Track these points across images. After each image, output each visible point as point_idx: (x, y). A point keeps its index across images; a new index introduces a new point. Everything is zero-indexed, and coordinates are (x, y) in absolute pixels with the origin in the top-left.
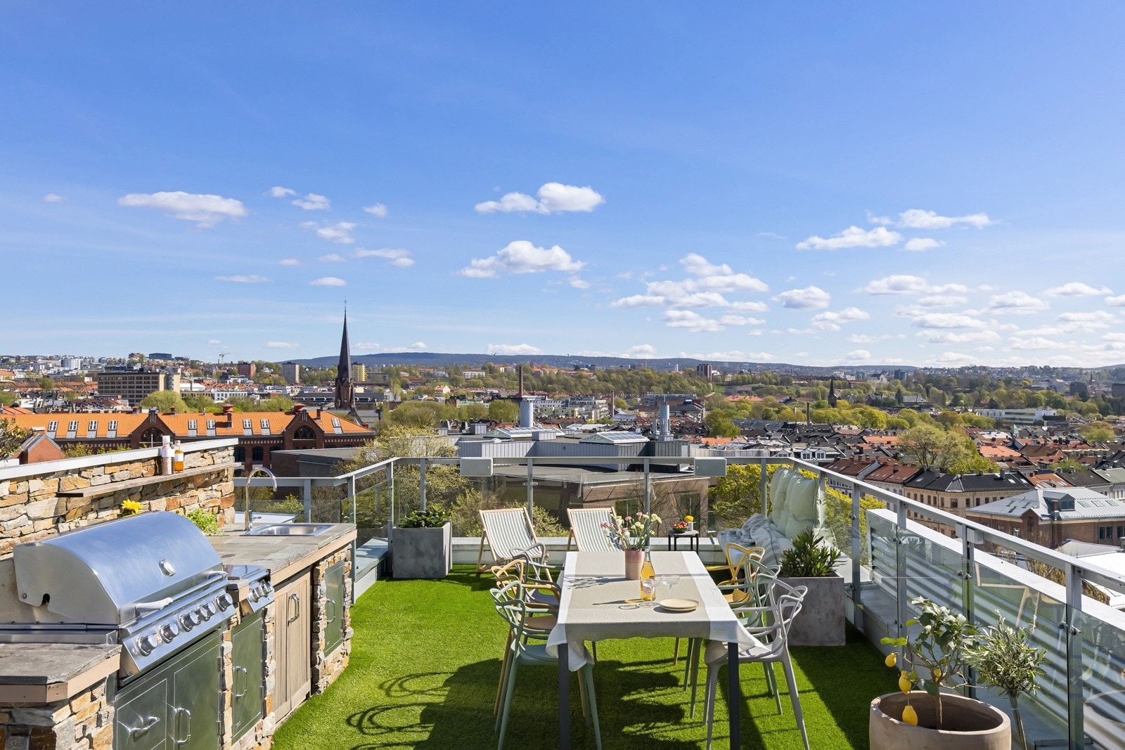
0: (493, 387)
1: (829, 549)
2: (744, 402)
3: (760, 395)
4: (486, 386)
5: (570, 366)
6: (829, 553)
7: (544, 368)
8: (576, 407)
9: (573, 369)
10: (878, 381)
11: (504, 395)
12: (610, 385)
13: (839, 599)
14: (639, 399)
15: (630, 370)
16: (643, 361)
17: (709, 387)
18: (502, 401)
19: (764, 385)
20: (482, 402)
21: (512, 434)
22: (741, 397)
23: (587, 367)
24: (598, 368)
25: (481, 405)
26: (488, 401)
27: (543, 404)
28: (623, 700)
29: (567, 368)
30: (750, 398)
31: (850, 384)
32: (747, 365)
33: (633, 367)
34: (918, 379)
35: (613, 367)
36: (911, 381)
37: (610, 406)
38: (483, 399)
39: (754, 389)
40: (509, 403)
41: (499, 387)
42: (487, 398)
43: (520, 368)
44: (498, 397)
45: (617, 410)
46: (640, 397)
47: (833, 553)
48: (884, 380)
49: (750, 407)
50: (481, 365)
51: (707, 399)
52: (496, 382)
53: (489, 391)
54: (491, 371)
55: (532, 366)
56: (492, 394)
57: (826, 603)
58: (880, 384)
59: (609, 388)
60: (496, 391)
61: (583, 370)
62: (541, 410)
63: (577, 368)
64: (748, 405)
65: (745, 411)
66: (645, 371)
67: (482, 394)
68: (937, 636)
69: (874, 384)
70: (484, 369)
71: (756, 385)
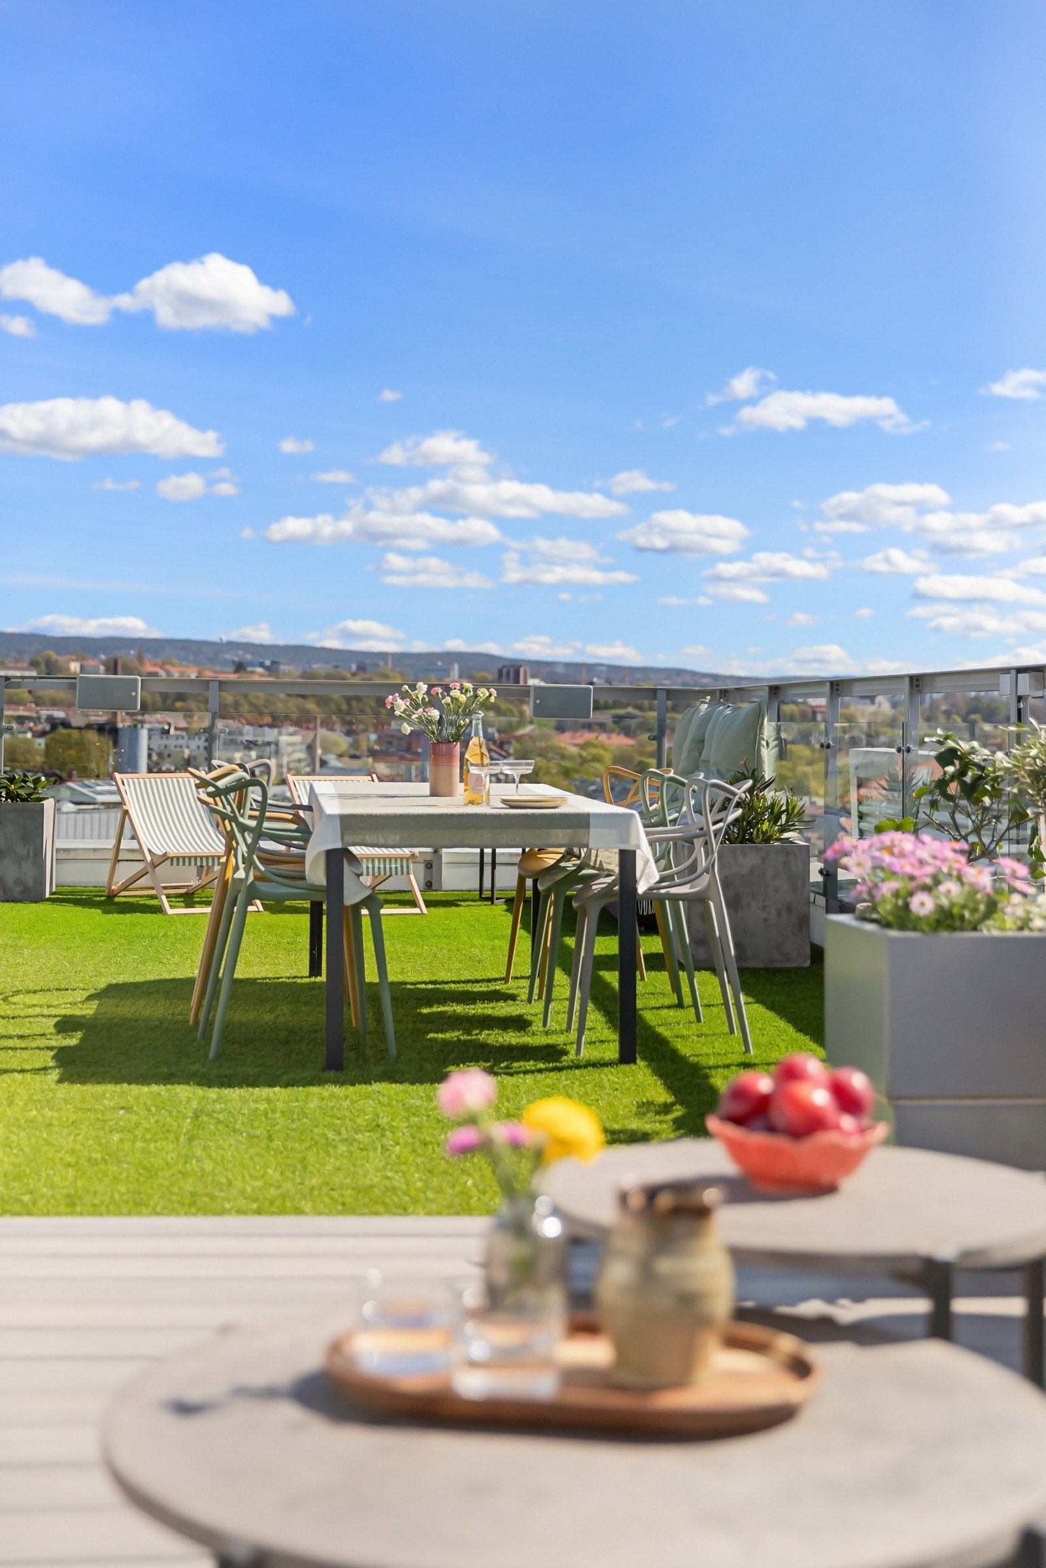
0: (54, 704)
1: (784, 801)
2: (595, 746)
3: (628, 732)
4: (39, 702)
5: (225, 663)
6: (784, 808)
7: (168, 667)
8: (238, 750)
9: (232, 669)
10: (871, 708)
11: (77, 721)
12: (311, 706)
13: (800, 884)
14: (373, 737)
15: (354, 674)
16: (383, 656)
17: (522, 713)
18: (75, 734)
19: (637, 712)
20: (29, 735)
21: (99, 793)
22: (588, 736)
23: (262, 665)
24: (285, 668)
25: (26, 739)
26: (43, 734)
27: (165, 742)
28: (420, 1014)
29: (218, 668)
30: (609, 738)
31: (814, 713)
32: (604, 669)
33: (362, 668)
34: (953, 705)
35: (317, 667)
36: (938, 707)
37: (310, 748)
38: (31, 729)
39: (618, 719)
40: (92, 736)
41: (69, 705)
42: (40, 727)
43: (116, 662)
44: (66, 724)
45: (326, 757)
46: (376, 731)
47: (790, 808)
48: (883, 704)
49: (608, 757)
50: (27, 658)
51: (519, 739)
52: (62, 695)
53: (44, 713)
54: (51, 669)
55: (140, 659)
56: (50, 719)
57: (776, 890)
58: (875, 713)
59: (308, 712)
60: (59, 714)
61: (253, 672)
62: (160, 755)
63: (240, 667)
64: (602, 752)
65: (597, 765)
66: (386, 676)
67: (29, 718)
68: (963, 784)
69: (863, 714)
70: (34, 664)
71: (621, 712)
